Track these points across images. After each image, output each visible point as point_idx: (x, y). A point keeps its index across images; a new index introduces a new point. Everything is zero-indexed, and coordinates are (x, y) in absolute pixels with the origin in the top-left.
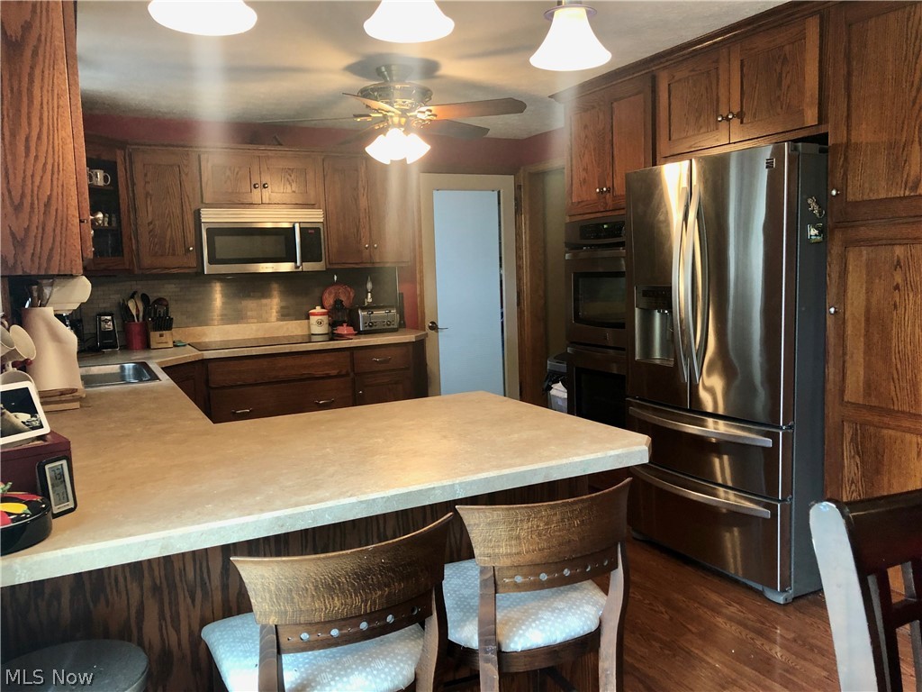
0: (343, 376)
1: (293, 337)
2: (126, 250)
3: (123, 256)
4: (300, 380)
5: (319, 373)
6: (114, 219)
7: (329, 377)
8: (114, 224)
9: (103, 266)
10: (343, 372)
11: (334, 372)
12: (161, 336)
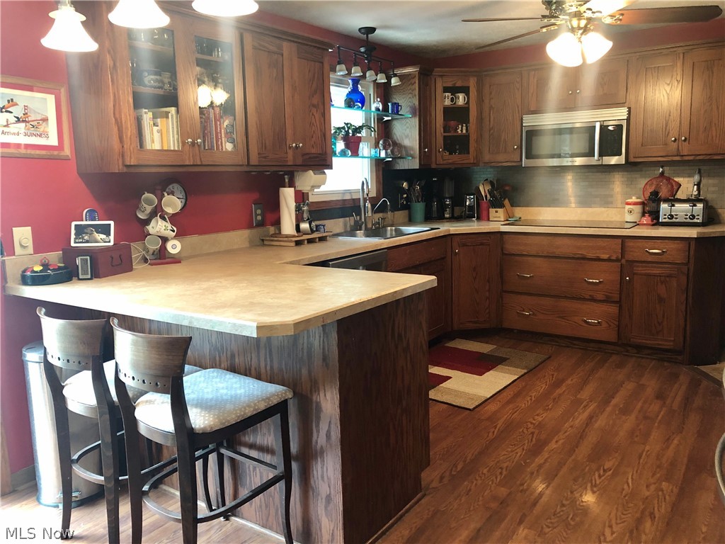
0: (613, 261)
1: (611, 222)
2: (471, 150)
3: (469, 153)
4: (573, 258)
5: (590, 255)
6: (464, 128)
7: (598, 259)
8: (464, 131)
9: (450, 161)
10: (614, 258)
11: (606, 256)
12: (497, 212)
